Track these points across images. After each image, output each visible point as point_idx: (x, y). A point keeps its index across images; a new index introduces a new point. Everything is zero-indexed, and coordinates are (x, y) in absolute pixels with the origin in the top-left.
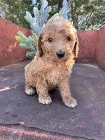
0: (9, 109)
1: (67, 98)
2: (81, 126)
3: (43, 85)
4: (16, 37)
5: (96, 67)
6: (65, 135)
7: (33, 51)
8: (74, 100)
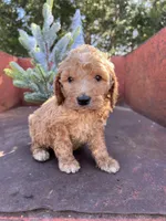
0: (15, 188)
1: (103, 159)
2: (135, 198)
3: (66, 142)
4: (7, 70)
5: (129, 110)
6: (116, 215)
7: (35, 91)
8: (114, 161)
